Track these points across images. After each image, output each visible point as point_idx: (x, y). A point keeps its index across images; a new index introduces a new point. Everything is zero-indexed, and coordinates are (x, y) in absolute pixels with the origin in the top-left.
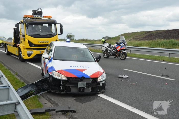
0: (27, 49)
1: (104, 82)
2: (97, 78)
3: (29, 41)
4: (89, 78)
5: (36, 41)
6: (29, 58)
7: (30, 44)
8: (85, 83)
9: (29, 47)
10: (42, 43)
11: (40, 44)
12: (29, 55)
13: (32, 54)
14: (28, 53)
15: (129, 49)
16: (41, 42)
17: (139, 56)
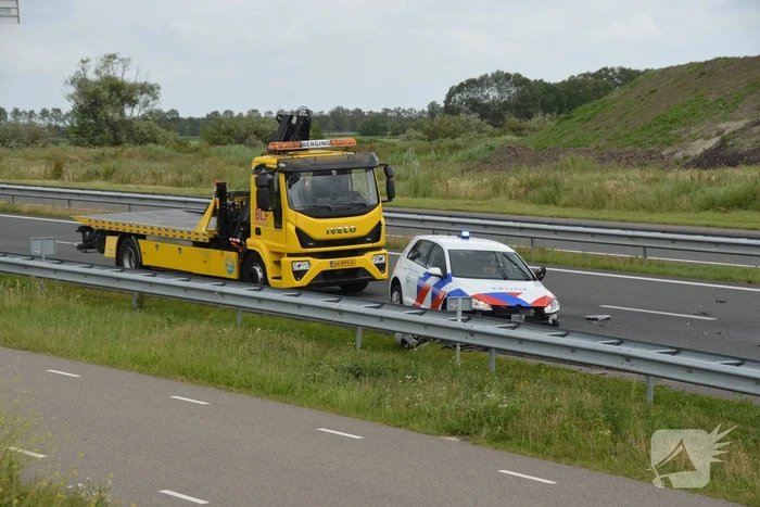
0: (290, 255)
1: (555, 317)
2: (543, 308)
3: (298, 231)
4: (529, 308)
5: (319, 228)
6: (298, 284)
7: (303, 238)
8: (523, 317)
9: (298, 248)
10: (336, 236)
11: (331, 236)
12: (299, 274)
13: (307, 271)
14: (296, 269)
15: (636, 244)
16: (333, 232)
17: (675, 271)
